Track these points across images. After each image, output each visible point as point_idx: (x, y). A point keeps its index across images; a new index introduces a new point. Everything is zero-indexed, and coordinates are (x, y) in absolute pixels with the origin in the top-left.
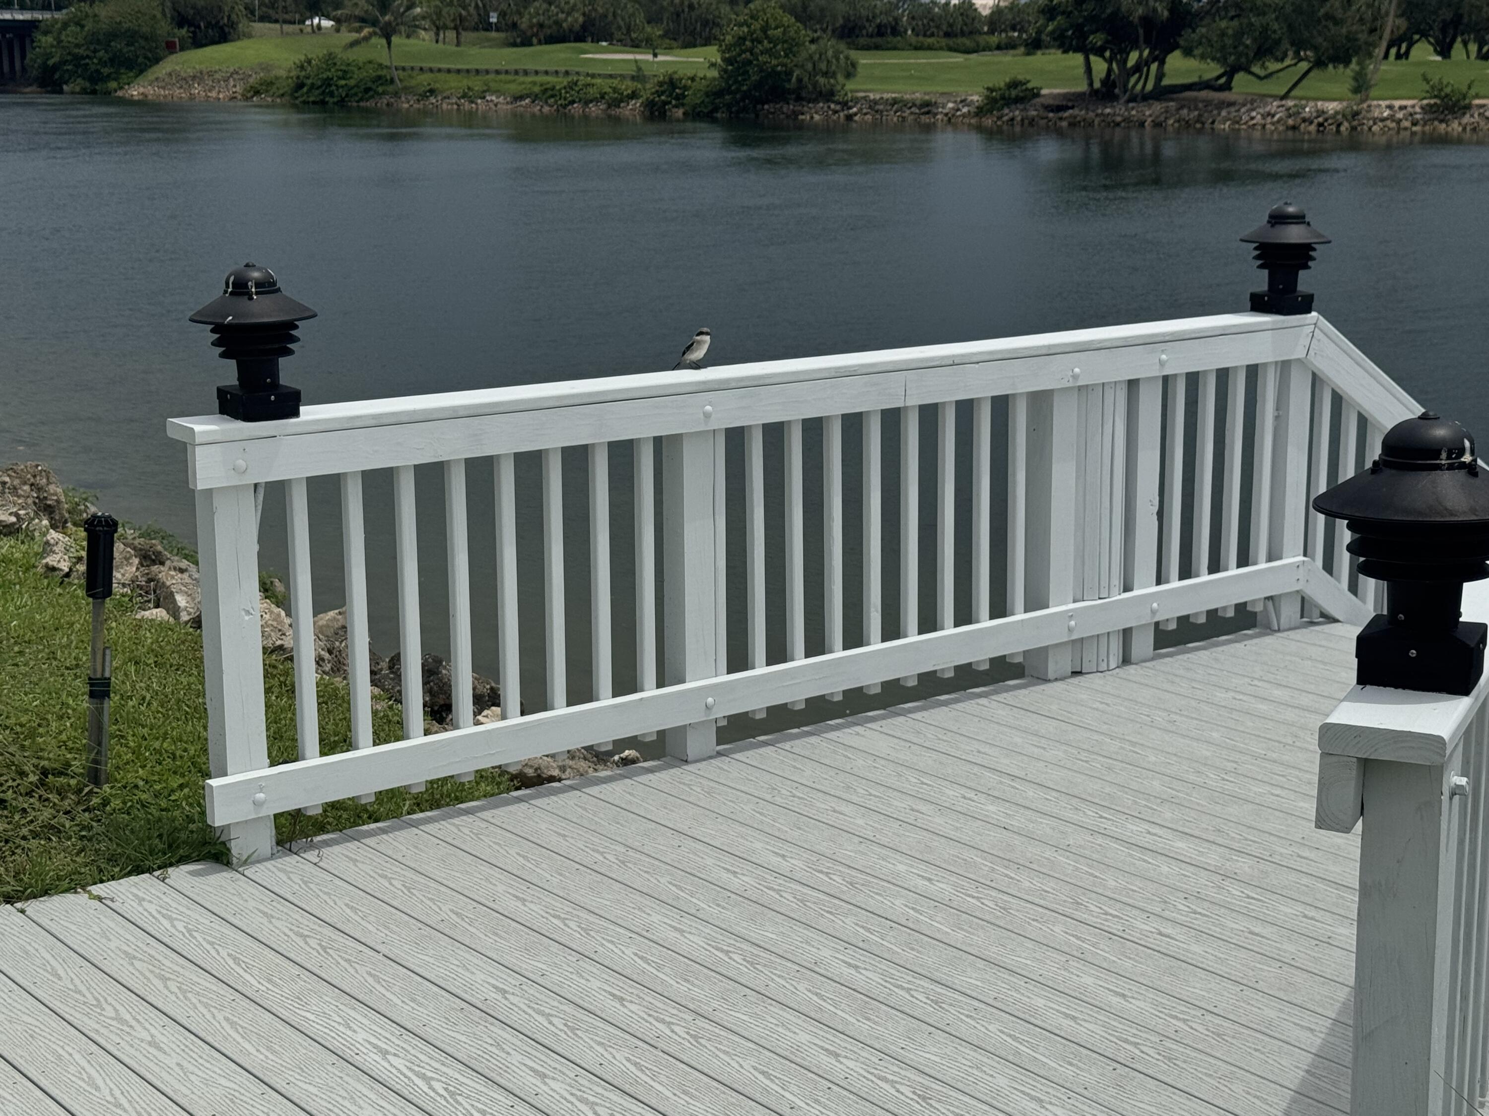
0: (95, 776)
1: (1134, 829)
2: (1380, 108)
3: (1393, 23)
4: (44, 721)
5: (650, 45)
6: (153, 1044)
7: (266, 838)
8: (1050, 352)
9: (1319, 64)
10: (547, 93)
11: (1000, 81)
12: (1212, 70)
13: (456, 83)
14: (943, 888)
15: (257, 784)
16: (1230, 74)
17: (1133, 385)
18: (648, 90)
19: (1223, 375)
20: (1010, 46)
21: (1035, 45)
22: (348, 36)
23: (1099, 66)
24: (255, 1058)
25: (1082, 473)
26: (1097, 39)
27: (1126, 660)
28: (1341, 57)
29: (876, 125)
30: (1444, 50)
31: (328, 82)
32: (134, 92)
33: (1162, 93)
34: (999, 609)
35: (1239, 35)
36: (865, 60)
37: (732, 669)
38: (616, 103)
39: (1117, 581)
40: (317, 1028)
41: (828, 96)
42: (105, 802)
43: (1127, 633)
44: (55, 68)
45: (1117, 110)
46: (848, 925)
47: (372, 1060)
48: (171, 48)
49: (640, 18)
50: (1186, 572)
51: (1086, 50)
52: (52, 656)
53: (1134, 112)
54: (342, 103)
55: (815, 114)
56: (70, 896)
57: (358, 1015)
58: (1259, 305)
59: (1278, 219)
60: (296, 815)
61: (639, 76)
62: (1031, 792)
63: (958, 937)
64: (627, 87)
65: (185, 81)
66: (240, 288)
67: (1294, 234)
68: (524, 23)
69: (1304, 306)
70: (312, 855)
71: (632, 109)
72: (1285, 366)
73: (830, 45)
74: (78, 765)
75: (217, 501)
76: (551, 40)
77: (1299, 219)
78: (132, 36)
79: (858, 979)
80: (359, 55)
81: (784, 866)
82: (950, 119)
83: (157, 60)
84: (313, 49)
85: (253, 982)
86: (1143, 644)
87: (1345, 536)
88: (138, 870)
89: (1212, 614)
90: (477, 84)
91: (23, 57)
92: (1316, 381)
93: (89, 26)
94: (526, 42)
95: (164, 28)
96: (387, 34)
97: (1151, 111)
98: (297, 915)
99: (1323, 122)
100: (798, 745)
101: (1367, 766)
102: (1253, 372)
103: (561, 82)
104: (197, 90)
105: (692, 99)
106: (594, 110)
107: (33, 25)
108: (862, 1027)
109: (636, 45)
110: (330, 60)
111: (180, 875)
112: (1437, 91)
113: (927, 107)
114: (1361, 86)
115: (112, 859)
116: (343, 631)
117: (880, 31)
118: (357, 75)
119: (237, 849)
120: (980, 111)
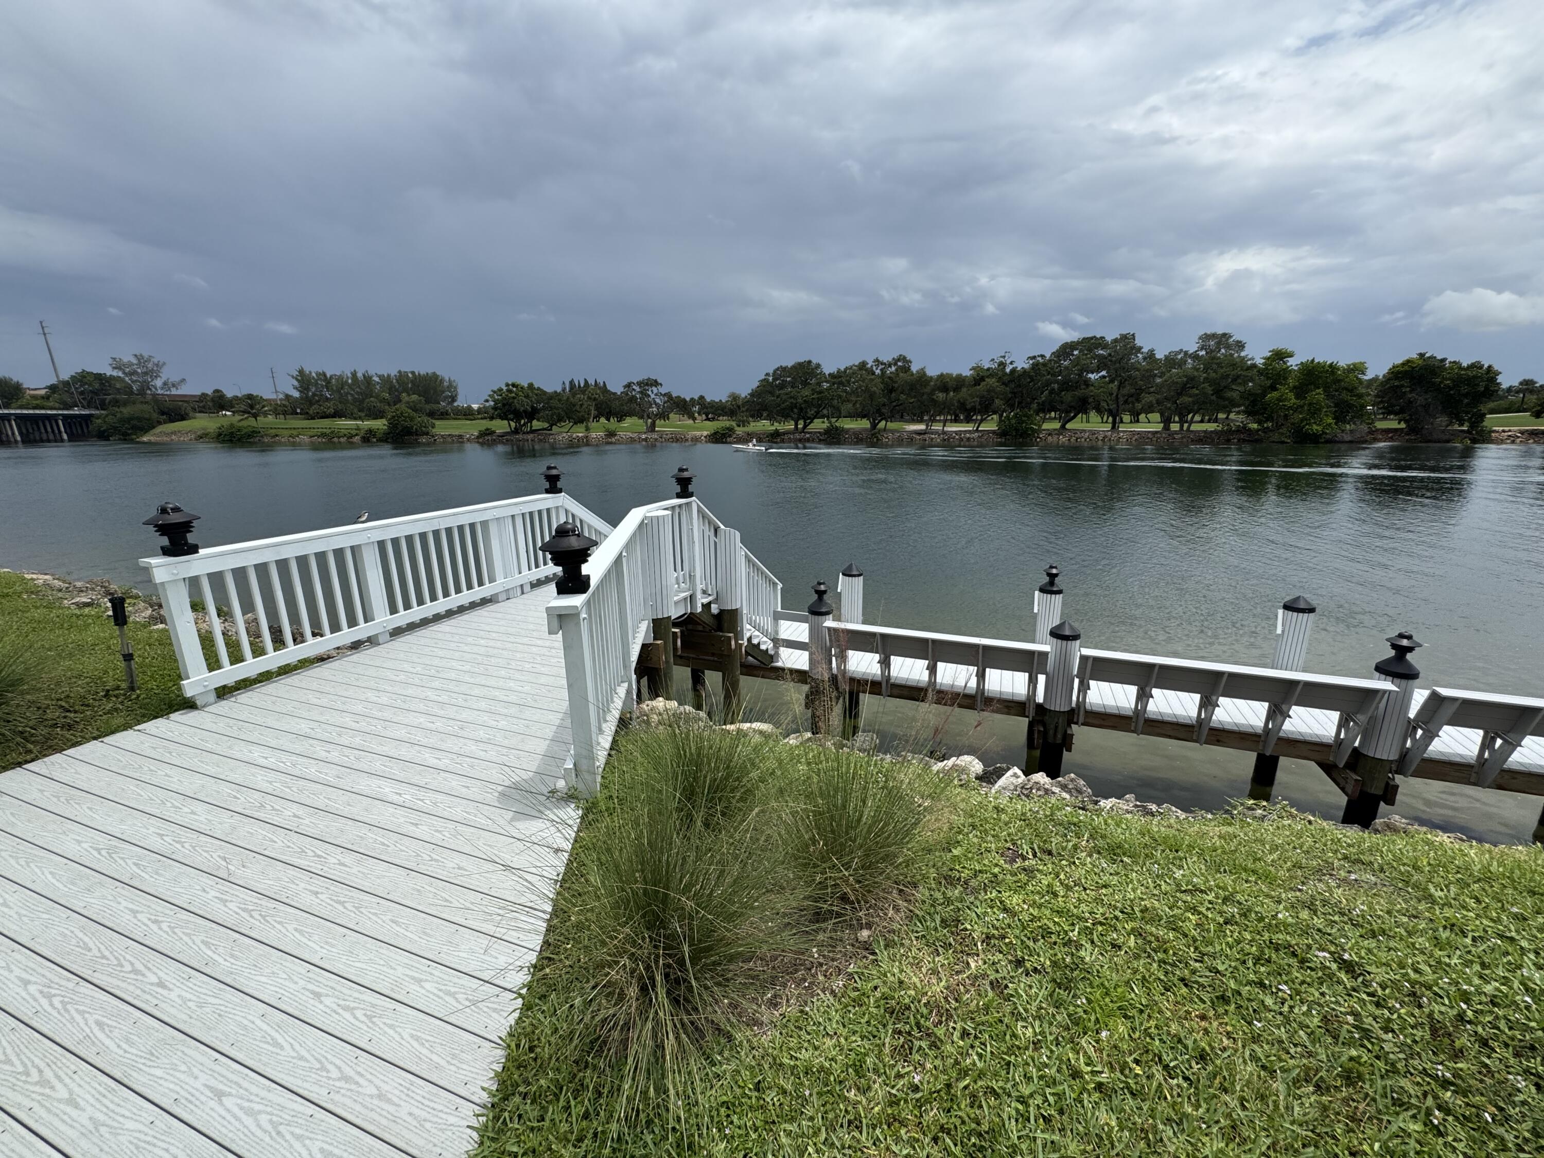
0: (132, 689)
1: (525, 640)
2: (594, 435)
3: (593, 412)
4: (106, 672)
5: (360, 418)
6: (166, 775)
7: (212, 697)
8: (486, 509)
9: (575, 423)
10: (323, 435)
11: (483, 428)
12: (546, 425)
13: (286, 432)
14: (467, 667)
15: (205, 680)
16: (551, 426)
17: (513, 516)
18: (362, 433)
19: (540, 512)
20: (485, 418)
21: (492, 418)
22: (238, 417)
23: (513, 424)
24: (212, 771)
25: (501, 542)
26: (511, 416)
27: (523, 593)
28: (581, 421)
29: (444, 442)
30: (608, 420)
31: (232, 433)
32: (145, 439)
33: (533, 431)
34: (481, 584)
35: (552, 415)
36: (437, 423)
37: (391, 614)
38: (352, 436)
39: (516, 571)
40: (238, 756)
41: (427, 434)
42: (138, 696)
43: (522, 586)
44: (104, 431)
45: (520, 436)
46: (436, 684)
47: (262, 762)
48: (159, 423)
49: (356, 411)
50: (537, 566)
51: (508, 420)
52: (109, 648)
53: (525, 437)
54: (239, 440)
55: (423, 439)
56: (125, 733)
57: (254, 748)
58: (547, 491)
59: (549, 468)
60: (224, 687)
61: (358, 429)
62: (494, 635)
63: (472, 680)
64: (354, 432)
65: (167, 434)
66: (164, 511)
67: (554, 472)
68: (311, 412)
69: (560, 491)
70: (233, 699)
71: (357, 439)
72: (557, 508)
73: (425, 419)
74: (124, 685)
75: (167, 586)
76: (322, 417)
77: (555, 468)
78: (139, 419)
79: (440, 699)
80: (245, 423)
81: (415, 671)
82: (468, 440)
83: (154, 427)
84: (225, 422)
85: (209, 746)
86: (527, 588)
87: (549, 556)
88: (156, 717)
89: (546, 577)
90: (295, 432)
91: (88, 427)
92: (566, 511)
93: (119, 415)
94: (313, 418)
95: (155, 416)
96: (255, 416)
97: (530, 436)
98: (228, 720)
99: (579, 439)
100: (419, 633)
101: (560, 616)
102: (548, 510)
103: (328, 431)
104: (173, 437)
105: (378, 435)
106: (342, 440)
107: (91, 416)
108: (441, 713)
109: (355, 419)
110: (232, 426)
111: (175, 716)
112: (607, 430)
113: (460, 436)
114: (587, 429)
115: (143, 716)
116: (256, 620)
117: (442, 414)
118: (245, 431)
119: (198, 703)
120: (478, 437)
